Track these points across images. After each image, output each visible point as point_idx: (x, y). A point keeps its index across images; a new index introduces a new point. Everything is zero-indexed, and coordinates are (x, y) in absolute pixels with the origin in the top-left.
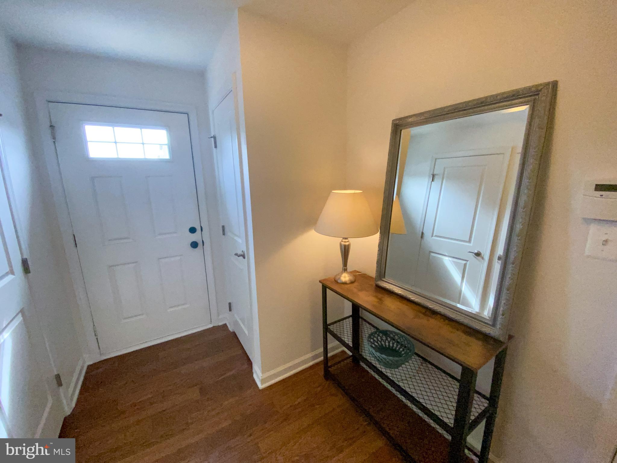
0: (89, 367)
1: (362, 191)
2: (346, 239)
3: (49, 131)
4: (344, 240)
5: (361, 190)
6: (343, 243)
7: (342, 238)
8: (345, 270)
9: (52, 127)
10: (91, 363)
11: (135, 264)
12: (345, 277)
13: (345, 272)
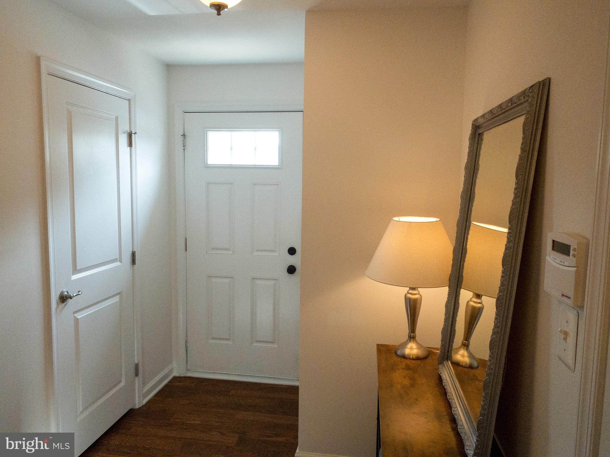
0: (175, 378)
1: (438, 220)
2: (413, 289)
3: (181, 138)
4: (411, 291)
5: (437, 217)
6: (409, 295)
7: (409, 288)
8: (412, 337)
9: (184, 135)
10: (177, 375)
11: (230, 280)
12: (411, 348)
13: (410, 341)
